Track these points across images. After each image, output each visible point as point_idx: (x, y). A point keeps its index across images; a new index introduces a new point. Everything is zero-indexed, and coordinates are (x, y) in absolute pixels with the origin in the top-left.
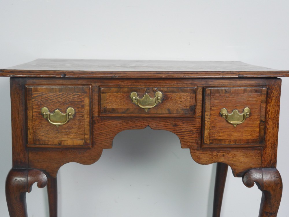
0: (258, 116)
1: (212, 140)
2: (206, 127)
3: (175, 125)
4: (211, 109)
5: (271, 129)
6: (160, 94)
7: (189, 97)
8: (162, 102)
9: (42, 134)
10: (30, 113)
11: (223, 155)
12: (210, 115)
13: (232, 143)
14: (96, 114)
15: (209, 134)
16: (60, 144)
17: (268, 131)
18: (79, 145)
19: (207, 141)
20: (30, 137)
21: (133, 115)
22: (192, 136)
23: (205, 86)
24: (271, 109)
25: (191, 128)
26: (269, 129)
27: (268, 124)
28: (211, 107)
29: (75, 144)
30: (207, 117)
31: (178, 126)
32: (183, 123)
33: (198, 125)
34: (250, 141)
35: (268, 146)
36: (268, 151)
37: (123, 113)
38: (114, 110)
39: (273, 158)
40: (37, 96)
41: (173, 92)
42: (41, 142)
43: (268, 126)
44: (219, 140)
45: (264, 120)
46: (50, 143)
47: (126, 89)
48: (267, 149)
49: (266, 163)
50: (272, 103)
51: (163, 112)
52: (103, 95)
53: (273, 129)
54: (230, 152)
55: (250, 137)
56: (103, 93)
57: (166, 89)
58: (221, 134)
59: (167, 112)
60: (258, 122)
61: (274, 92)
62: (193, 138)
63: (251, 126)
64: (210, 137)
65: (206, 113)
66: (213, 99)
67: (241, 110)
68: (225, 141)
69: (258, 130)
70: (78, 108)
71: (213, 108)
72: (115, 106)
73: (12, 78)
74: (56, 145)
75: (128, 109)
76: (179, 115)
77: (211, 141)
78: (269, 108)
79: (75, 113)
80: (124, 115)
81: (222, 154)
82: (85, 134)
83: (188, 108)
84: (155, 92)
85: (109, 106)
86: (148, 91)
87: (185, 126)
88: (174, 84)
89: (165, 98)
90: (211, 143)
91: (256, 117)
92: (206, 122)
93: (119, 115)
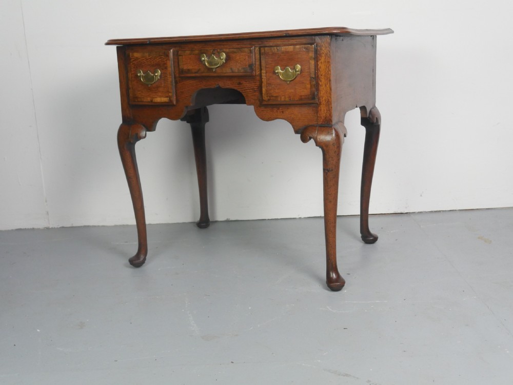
0: (308, 72)
1: (270, 97)
2: (263, 84)
3: (240, 84)
4: (266, 67)
5: (324, 86)
6: (224, 56)
7: (247, 57)
8: (226, 62)
9: (139, 93)
10: (130, 75)
11: (283, 112)
12: (266, 73)
13: (287, 99)
14: (177, 75)
15: (267, 91)
16: (152, 101)
17: (321, 88)
18: (165, 102)
19: (265, 98)
20: (131, 95)
21: (204, 74)
22: (255, 94)
23: (261, 45)
24: (322, 66)
25: (253, 86)
26: (322, 86)
27: (321, 81)
28: (266, 65)
29: (162, 101)
30: (263, 75)
31: (242, 84)
32: (246, 82)
33: (258, 83)
34: (303, 97)
35: (322, 103)
36: (323, 108)
37: (195, 73)
38: (189, 71)
39: (328, 115)
40: (133, 61)
41: (234, 52)
42: (139, 100)
43: (320, 83)
44: (275, 97)
45: (314, 76)
46: (145, 101)
47: (197, 52)
48: (321, 106)
49: (322, 120)
50: (323, 59)
51: (227, 71)
52: (180, 57)
53: (326, 86)
54: (288, 109)
55: (303, 94)
56: (180, 56)
57: (228, 50)
58: (277, 91)
59: (230, 71)
60: (309, 79)
61: (323, 49)
62: (255, 95)
63: (303, 83)
64: (267, 94)
65: (262, 71)
66: (267, 57)
67: (292, 67)
68: (281, 98)
69: (308, 86)
70: (163, 69)
71: (267, 66)
72: (190, 67)
73: (117, 47)
74: (149, 102)
75: (199, 70)
76: (240, 74)
77: (268, 98)
78: (320, 65)
79: (161, 73)
80: (197, 75)
81: (281, 110)
82: (168, 92)
83: (247, 66)
84: (219, 53)
85: (185, 67)
86: (214, 52)
87: (248, 84)
88: (235, 45)
89: (228, 59)
90: (269, 100)
91: (307, 74)
92: (263, 80)
93: (194, 75)
